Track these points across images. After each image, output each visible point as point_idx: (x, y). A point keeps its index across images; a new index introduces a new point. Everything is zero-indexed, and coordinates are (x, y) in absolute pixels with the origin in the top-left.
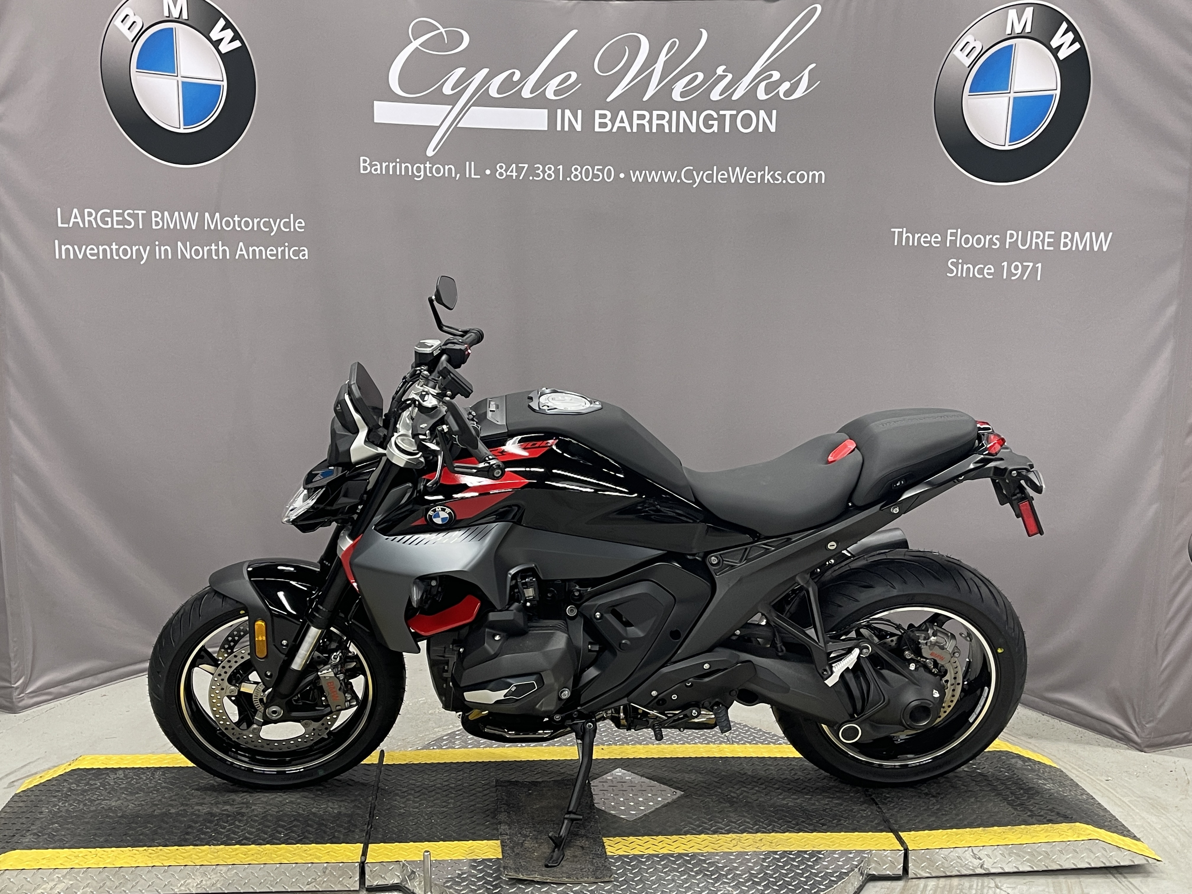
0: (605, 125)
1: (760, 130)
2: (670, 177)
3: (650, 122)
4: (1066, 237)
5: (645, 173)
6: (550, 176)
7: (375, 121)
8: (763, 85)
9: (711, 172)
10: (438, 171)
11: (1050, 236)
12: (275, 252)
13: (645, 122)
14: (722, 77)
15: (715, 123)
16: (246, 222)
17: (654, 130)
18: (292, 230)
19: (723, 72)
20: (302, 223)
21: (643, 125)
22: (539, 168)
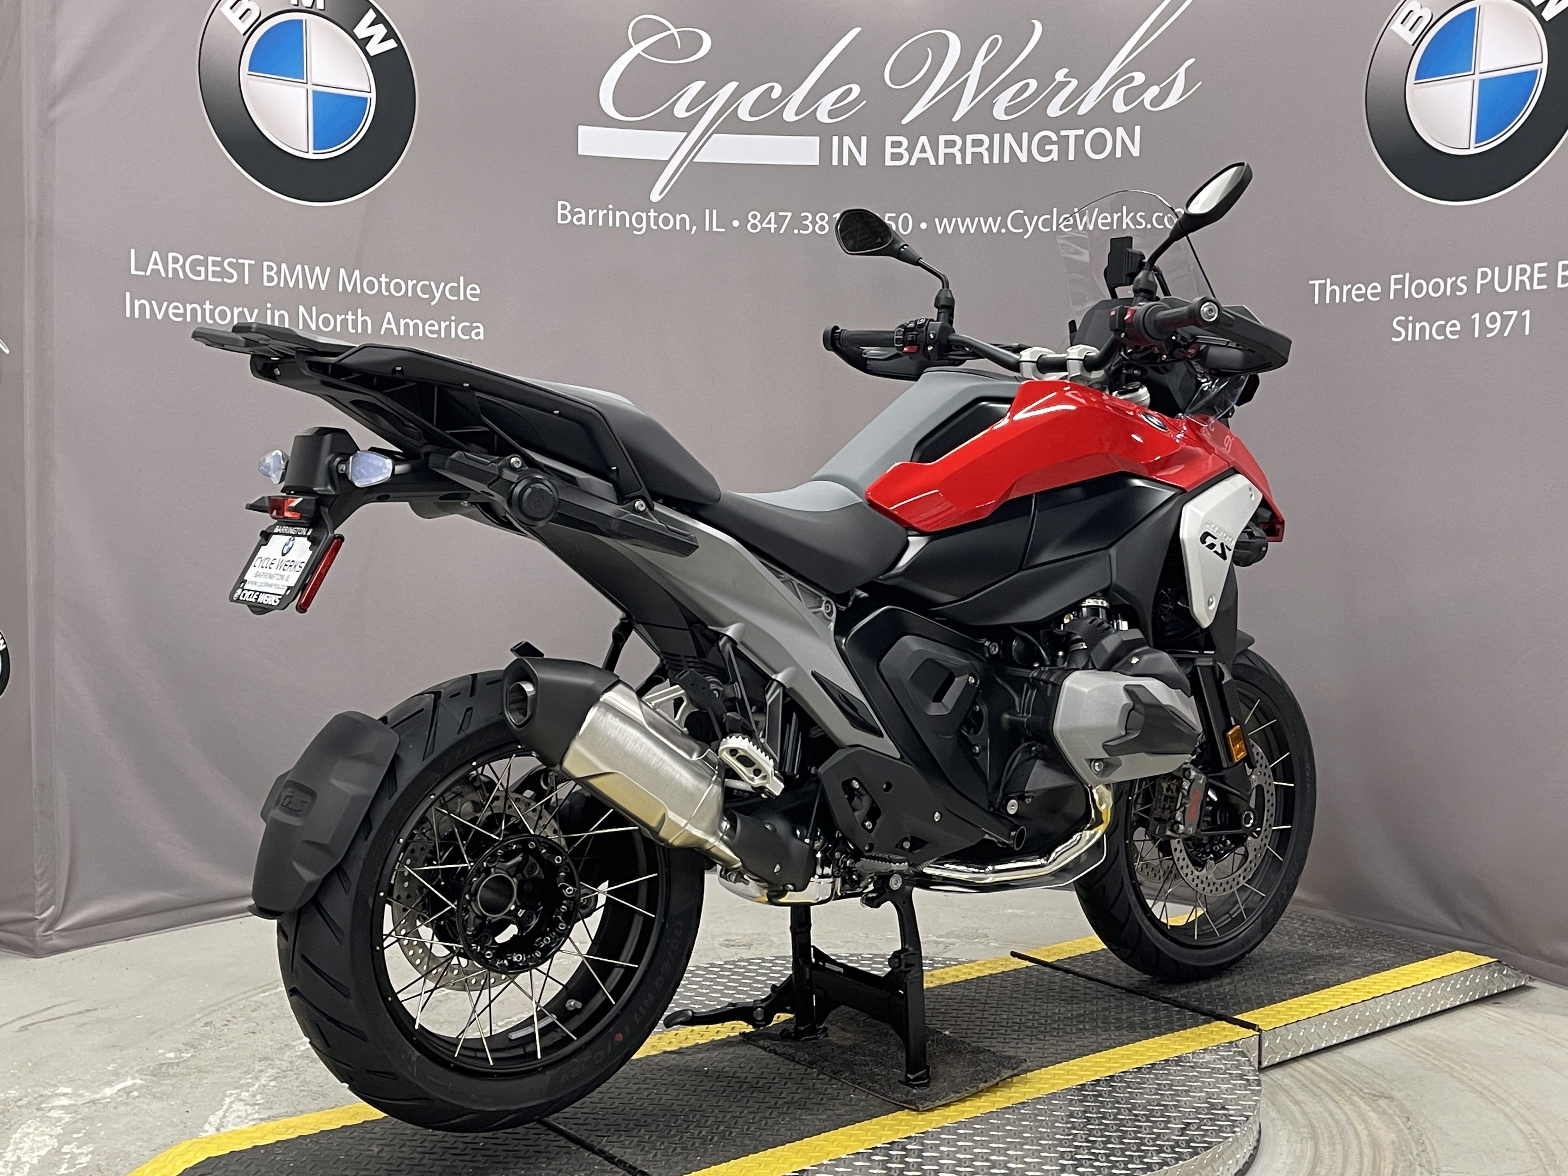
0: (899, 157)
1: (1118, 154)
2: (990, 225)
3: (963, 150)
4: (1565, 268)
5: (957, 221)
6: (822, 228)
7: (580, 153)
8: (1121, 91)
9: (1049, 217)
10: (666, 221)
11: (1541, 270)
12: (436, 328)
13: (955, 151)
14: (1063, 85)
15: (1055, 148)
16: (397, 284)
17: (969, 161)
18: (462, 298)
19: (1065, 77)
20: (475, 289)
21: (953, 155)
22: (806, 218)
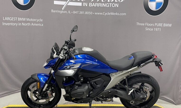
0: (91, 5)
2: (101, 14)
3: (98, 5)
4: (164, 24)
5: (97, 13)
6: (82, 13)
7: (54, 4)
9: (108, 13)
10: (64, 12)
11: (162, 24)
12: (38, 25)
13: (97, 5)
15: (109, 5)
16: (33, 20)
17: (99, 6)
18: (40, 21)
22: (80, 12)
